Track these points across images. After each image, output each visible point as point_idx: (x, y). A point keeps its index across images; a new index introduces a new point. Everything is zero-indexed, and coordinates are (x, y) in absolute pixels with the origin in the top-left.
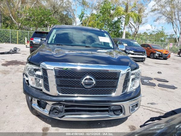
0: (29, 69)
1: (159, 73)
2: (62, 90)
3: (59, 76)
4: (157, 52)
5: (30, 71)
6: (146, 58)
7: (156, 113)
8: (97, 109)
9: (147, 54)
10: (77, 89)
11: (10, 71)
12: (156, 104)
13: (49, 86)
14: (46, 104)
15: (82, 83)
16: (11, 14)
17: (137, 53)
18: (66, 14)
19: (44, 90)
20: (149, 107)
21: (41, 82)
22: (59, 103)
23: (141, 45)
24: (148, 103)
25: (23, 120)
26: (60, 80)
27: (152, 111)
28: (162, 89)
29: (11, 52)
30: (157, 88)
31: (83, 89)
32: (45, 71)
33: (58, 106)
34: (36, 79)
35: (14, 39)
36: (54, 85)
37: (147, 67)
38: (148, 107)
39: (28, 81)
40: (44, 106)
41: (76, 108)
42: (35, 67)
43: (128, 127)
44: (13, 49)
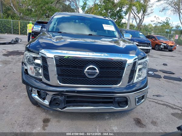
0: (28, 57)
1: (164, 64)
2: (63, 80)
3: (60, 64)
4: (162, 44)
5: (29, 59)
6: (151, 50)
7: (163, 106)
8: (101, 100)
9: (152, 45)
10: (80, 79)
11: (11, 61)
12: (161, 96)
13: (49, 75)
14: (47, 94)
15: (85, 72)
16: (12, 4)
17: (141, 45)
18: (69, 4)
19: (44, 80)
20: (155, 99)
21: (40, 71)
22: (61, 93)
23: (146, 37)
24: (154, 96)
25: (23, 111)
26: (61, 69)
27: (158, 103)
28: (167, 81)
29: (13, 42)
30: (162, 80)
31: (86, 80)
32: (45, 59)
33: (59, 97)
34: (35, 68)
35: (16, 30)
36: (55, 75)
37: (152, 59)
38: (153, 99)
39: (26, 70)
40: (44, 97)
41: (79, 99)
42: (34, 55)
43: (133, 120)
44: (14, 39)
